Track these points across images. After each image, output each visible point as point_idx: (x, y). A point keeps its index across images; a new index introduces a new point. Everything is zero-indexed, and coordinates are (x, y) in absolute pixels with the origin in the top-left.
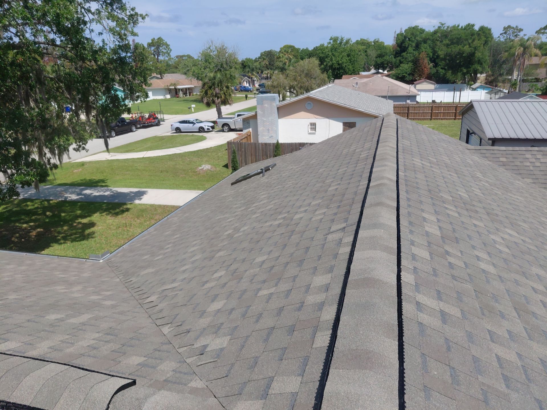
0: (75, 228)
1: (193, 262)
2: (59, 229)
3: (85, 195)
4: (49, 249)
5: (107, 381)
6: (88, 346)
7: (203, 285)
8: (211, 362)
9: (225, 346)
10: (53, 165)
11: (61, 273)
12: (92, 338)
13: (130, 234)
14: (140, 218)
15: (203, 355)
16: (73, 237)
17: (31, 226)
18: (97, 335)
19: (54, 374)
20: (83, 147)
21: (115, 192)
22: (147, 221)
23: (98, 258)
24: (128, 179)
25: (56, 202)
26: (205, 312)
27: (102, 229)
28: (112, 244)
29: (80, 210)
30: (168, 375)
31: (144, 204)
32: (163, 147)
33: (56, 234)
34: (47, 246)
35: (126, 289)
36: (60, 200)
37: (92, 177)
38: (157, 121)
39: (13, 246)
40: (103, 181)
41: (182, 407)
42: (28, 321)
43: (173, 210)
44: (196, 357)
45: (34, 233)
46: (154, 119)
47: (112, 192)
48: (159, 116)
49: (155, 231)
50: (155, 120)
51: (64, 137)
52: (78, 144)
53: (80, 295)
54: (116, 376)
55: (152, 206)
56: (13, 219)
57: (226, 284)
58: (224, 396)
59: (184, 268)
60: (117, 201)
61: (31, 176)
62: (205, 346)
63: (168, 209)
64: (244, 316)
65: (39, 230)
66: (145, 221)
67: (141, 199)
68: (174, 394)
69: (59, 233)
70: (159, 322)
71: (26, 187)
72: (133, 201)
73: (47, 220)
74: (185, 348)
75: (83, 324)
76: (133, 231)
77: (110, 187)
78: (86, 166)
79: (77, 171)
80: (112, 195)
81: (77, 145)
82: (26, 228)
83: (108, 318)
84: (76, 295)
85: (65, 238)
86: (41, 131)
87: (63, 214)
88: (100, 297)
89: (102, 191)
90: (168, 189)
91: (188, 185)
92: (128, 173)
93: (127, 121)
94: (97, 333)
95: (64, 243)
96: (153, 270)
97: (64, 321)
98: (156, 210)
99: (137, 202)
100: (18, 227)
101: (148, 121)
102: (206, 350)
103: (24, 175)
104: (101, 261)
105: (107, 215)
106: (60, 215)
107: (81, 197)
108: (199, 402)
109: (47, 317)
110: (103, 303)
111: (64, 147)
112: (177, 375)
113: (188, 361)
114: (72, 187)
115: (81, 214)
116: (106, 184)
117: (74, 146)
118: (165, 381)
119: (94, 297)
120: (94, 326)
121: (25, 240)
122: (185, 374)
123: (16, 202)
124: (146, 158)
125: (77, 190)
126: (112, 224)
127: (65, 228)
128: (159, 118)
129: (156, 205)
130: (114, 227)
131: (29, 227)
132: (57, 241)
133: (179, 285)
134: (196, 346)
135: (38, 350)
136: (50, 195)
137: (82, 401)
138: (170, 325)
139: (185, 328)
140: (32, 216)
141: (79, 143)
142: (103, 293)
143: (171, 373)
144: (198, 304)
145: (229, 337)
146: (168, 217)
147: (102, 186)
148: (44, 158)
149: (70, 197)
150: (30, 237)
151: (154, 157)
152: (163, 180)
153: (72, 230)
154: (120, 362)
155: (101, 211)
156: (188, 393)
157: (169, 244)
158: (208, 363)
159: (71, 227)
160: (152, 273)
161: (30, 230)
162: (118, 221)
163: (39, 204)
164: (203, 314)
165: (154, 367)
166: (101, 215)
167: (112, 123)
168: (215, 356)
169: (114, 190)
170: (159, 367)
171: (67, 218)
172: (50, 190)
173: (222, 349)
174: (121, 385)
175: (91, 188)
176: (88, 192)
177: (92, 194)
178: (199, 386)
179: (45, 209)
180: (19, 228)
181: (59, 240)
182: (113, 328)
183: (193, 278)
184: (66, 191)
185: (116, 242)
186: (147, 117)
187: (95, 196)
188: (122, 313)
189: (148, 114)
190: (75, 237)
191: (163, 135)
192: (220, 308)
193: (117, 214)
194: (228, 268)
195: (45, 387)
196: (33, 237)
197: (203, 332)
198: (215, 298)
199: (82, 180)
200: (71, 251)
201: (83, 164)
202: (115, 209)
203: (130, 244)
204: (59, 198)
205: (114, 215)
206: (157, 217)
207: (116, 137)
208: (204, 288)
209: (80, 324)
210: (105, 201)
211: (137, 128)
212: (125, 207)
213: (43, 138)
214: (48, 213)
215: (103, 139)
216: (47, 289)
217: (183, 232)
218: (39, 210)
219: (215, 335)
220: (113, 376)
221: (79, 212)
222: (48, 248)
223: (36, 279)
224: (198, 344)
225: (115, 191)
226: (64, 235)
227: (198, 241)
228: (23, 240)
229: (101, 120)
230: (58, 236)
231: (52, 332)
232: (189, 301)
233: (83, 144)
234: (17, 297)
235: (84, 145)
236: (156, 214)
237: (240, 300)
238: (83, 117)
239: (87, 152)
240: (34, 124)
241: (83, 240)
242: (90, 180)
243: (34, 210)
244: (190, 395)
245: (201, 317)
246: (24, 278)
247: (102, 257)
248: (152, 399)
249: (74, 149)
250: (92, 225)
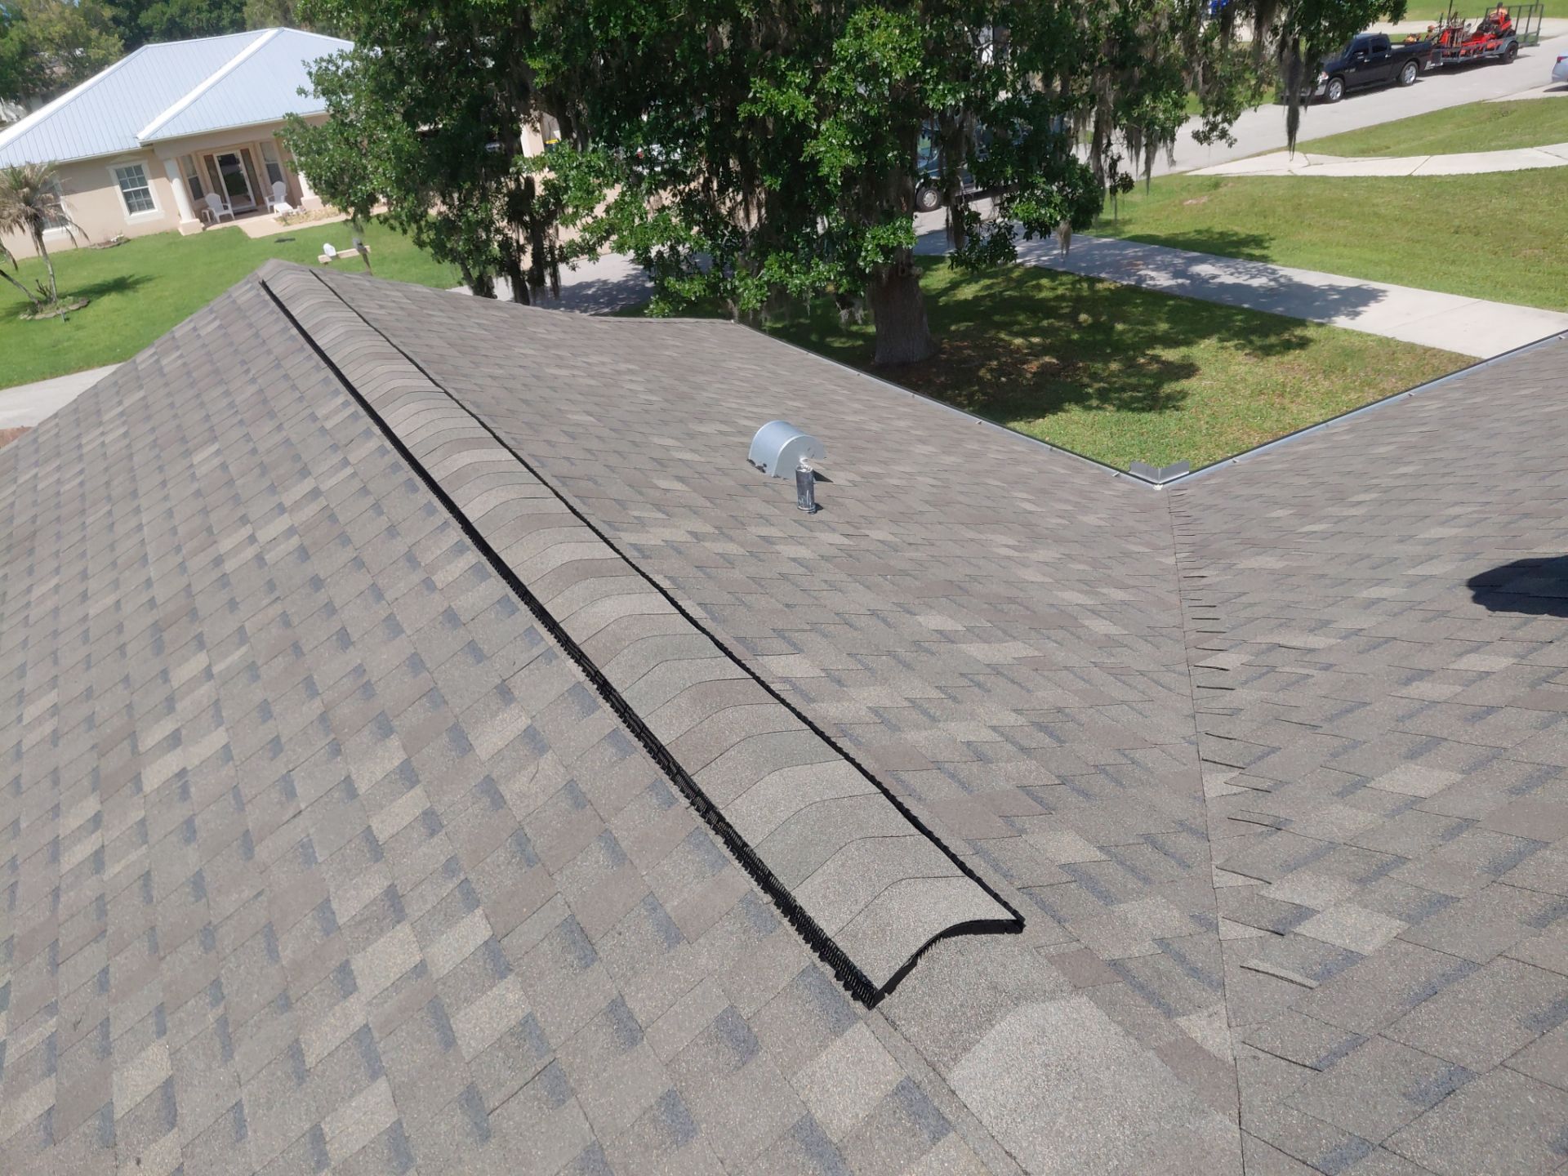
0: (1139, 370)
1: (1412, 584)
2: (1098, 366)
3: (1195, 278)
4: (1056, 417)
5: (942, 883)
6: (969, 743)
7: (1408, 681)
8: (1292, 981)
9: (1368, 949)
10: (1121, 179)
11: (1030, 497)
12: (994, 722)
13: (1287, 419)
14: (1333, 377)
15: (1279, 938)
16: (1126, 395)
17: (1031, 346)
18: (1011, 719)
19: (832, 794)
20: (1223, 129)
21: (1282, 280)
22: (1354, 389)
23: (1152, 477)
24: (1338, 244)
25: (1112, 287)
26: (1362, 783)
27: (1212, 388)
28: (1223, 438)
29: (1168, 321)
30: (1135, 951)
31: (1360, 334)
32: (1493, 144)
33: (1086, 380)
34: (1054, 407)
35: (1174, 599)
36: (1125, 283)
37: (1230, 227)
38: (1505, 44)
39: (977, 391)
40: (1257, 241)
41: (1109, 1092)
42: (873, 613)
43: (1451, 368)
44: (1255, 933)
45: (1033, 366)
46: (1498, 36)
47: (1275, 280)
48: (1520, 26)
49: (1350, 431)
50: (1500, 41)
51: (1170, 96)
52: (1211, 118)
53: (1040, 578)
54: (979, 881)
55: (1385, 342)
56: (997, 318)
57: (1491, 710)
58: (1267, 1136)
59: (1375, 593)
60: (1279, 310)
61: (1055, 208)
62: (1303, 913)
63: (1436, 362)
64: (1499, 869)
65: (1047, 359)
66: (1345, 390)
67: (1357, 314)
68: (1114, 1028)
69: (1095, 377)
70: (1210, 747)
71: (1036, 235)
72: (1330, 316)
73: (1075, 337)
74: (1240, 881)
75: (996, 670)
76: (1300, 412)
77: (1273, 261)
78: (1222, 190)
79: (1194, 202)
80: (1272, 289)
81: (1207, 123)
82: (1018, 349)
83: (1071, 676)
84: (1030, 575)
85: (1104, 396)
86: (1113, 74)
87: (1120, 327)
88: (1088, 601)
89: (1247, 272)
90: (1458, 294)
91: (1540, 288)
92: (1341, 223)
93: (1394, 47)
94: (1015, 711)
95: (1098, 408)
96: (1280, 565)
97: (953, 642)
98: (1392, 357)
99: (1341, 322)
100: (1000, 344)
101: (1473, 45)
102: (1298, 930)
103: (1039, 202)
104: (1158, 488)
105: (1237, 347)
106: (1112, 328)
107: (1183, 284)
108: (1173, 1108)
109: (920, 619)
110: (1087, 623)
111: (1163, 129)
112: (1165, 964)
113: (1228, 930)
114: (1167, 249)
115: (1166, 332)
116: (1265, 252)
117: (1197, 124)
118: (1114, 964)
119: (1073, 597)
120: (1020, 685)
121: (1009, 379)
122: (1194, 972)
123: (1015, 274)
124: (1418, 177)
125: (1178, 261)
126: (1244, 380)
127: (1114, 366)
128: (1520, 31)
129: (1398, 343)
130: (1245, 388)
131: (1027, 348)
132: (1081, 399)
133: (1330, 648)
134: (1273, 893)
135: (846, 704)
136: (1102, 268)
137: (859, 908)
138: (1236, 773)
139: (1273, 808)
140: (1043, 319)
141: (1214, 116)
142: (1105, 591)
143: (1147, 947)
144: (1356, 744)
145: (1397, 926)
146: (1411, 392)
147: (1251, 258)
148: (1103, 156)
149: (1152, 278)
150: (1021, 373)
151: (1450, 176)
152: (1453, 262)
153: (1129, 376)
154: (1022, 832)
155: (1225, 335)
156: (1159, 1051)
157: (1368, 489)
158: (1282, 978)
159: (1131, 366)
160: (1272, 572)
161: (1026, 354)
162: (1264, 374)
163: (1069, 286)
164: (1353, 787)
165: (1108, 898)
166: (1219, 345)
167: (1326, 53)
168: (1318, 969)
169: (1281, 273)
170: (1123, 906)
171: (1129, 338)
172: (1106, 252)
173: (1351, 958)
174: (968, 917)
175: (1218, 261)
176: (1204, 269)
177: (1214, 277)
178: (1212, 1046)
179: (1079, 304)
180: (1004, 347)
181: (1089, 397)
182: (1067, 715)
183: (1388, 640)
184: (1146, 260)
185: (1237, 434)
186: (1473, 30)
187: (1222, 284)
188: (1119, 674)
189: (1480, 21)
190: (1132, 397)
191: (1512, 98)
192: (1422, 793)
193: (1267, 351)
194: (1530, 652)
195: (798, 822)
196: (1029, 376)
197: (1319, 856)
198: (1421, 749)
199: (1199, 232)
200: (1108, 433)
201: (1216, 183)
202: (1267, 336)
203: (1259, 455)
204: (1122, 278)
205: (1259, 353)
206: (1388, 384)
207: (1343, 102)
208: (1404, 692)
209: (988, 665)
210: (1246, 306)
211: (1422, 73)
212: (1298, 332)
213: (1111, 98)
214: (1083, 317)
215: (1287, 107)
216: (971, 534)
217: (1435, 459)
218: (1064, 304)
219: (1355, 887)
220: (969, 873)
221: (1163, 327)
222: (1054, 413)
223: (961, 498)
224: (1285, 892)
225: (1285, 276)
226: (1106, 385)
227: (1470, 509)
228: (1003, 379)
229: (1296, 43)
230: (1087, 386)
231: (908, 666)
232: (1330, 719)
233: (1225, 120)
234: (890, 538)
235: (1226, 125)
236: (1389, 373)
237: (1514, 798)
238: (1245, 33)
239: (1230, 145)
240: (1097, 53)
241: (1150, 409)
242: (1221, 234)
243: (1052, 303)
244: (1157, 1063)
245: (1341, 795)
246: (935, 490)
247: (1164, 475)
248: (1034, 1012)
249: (1196, 136)
250: (1187, 370)
